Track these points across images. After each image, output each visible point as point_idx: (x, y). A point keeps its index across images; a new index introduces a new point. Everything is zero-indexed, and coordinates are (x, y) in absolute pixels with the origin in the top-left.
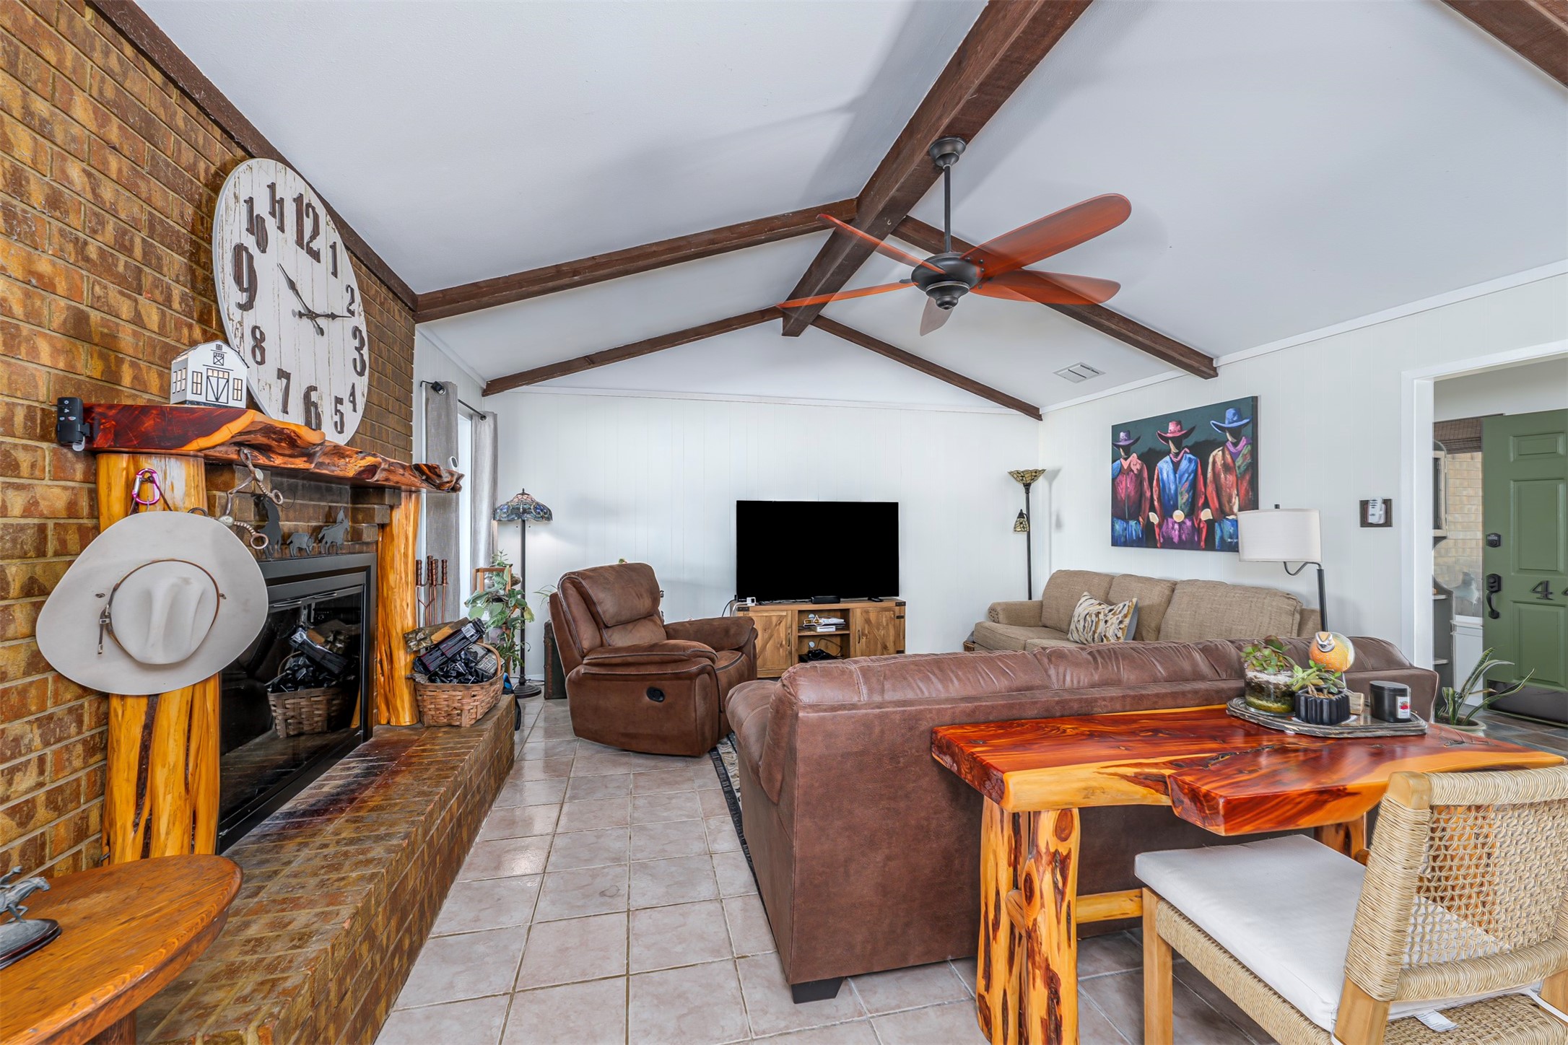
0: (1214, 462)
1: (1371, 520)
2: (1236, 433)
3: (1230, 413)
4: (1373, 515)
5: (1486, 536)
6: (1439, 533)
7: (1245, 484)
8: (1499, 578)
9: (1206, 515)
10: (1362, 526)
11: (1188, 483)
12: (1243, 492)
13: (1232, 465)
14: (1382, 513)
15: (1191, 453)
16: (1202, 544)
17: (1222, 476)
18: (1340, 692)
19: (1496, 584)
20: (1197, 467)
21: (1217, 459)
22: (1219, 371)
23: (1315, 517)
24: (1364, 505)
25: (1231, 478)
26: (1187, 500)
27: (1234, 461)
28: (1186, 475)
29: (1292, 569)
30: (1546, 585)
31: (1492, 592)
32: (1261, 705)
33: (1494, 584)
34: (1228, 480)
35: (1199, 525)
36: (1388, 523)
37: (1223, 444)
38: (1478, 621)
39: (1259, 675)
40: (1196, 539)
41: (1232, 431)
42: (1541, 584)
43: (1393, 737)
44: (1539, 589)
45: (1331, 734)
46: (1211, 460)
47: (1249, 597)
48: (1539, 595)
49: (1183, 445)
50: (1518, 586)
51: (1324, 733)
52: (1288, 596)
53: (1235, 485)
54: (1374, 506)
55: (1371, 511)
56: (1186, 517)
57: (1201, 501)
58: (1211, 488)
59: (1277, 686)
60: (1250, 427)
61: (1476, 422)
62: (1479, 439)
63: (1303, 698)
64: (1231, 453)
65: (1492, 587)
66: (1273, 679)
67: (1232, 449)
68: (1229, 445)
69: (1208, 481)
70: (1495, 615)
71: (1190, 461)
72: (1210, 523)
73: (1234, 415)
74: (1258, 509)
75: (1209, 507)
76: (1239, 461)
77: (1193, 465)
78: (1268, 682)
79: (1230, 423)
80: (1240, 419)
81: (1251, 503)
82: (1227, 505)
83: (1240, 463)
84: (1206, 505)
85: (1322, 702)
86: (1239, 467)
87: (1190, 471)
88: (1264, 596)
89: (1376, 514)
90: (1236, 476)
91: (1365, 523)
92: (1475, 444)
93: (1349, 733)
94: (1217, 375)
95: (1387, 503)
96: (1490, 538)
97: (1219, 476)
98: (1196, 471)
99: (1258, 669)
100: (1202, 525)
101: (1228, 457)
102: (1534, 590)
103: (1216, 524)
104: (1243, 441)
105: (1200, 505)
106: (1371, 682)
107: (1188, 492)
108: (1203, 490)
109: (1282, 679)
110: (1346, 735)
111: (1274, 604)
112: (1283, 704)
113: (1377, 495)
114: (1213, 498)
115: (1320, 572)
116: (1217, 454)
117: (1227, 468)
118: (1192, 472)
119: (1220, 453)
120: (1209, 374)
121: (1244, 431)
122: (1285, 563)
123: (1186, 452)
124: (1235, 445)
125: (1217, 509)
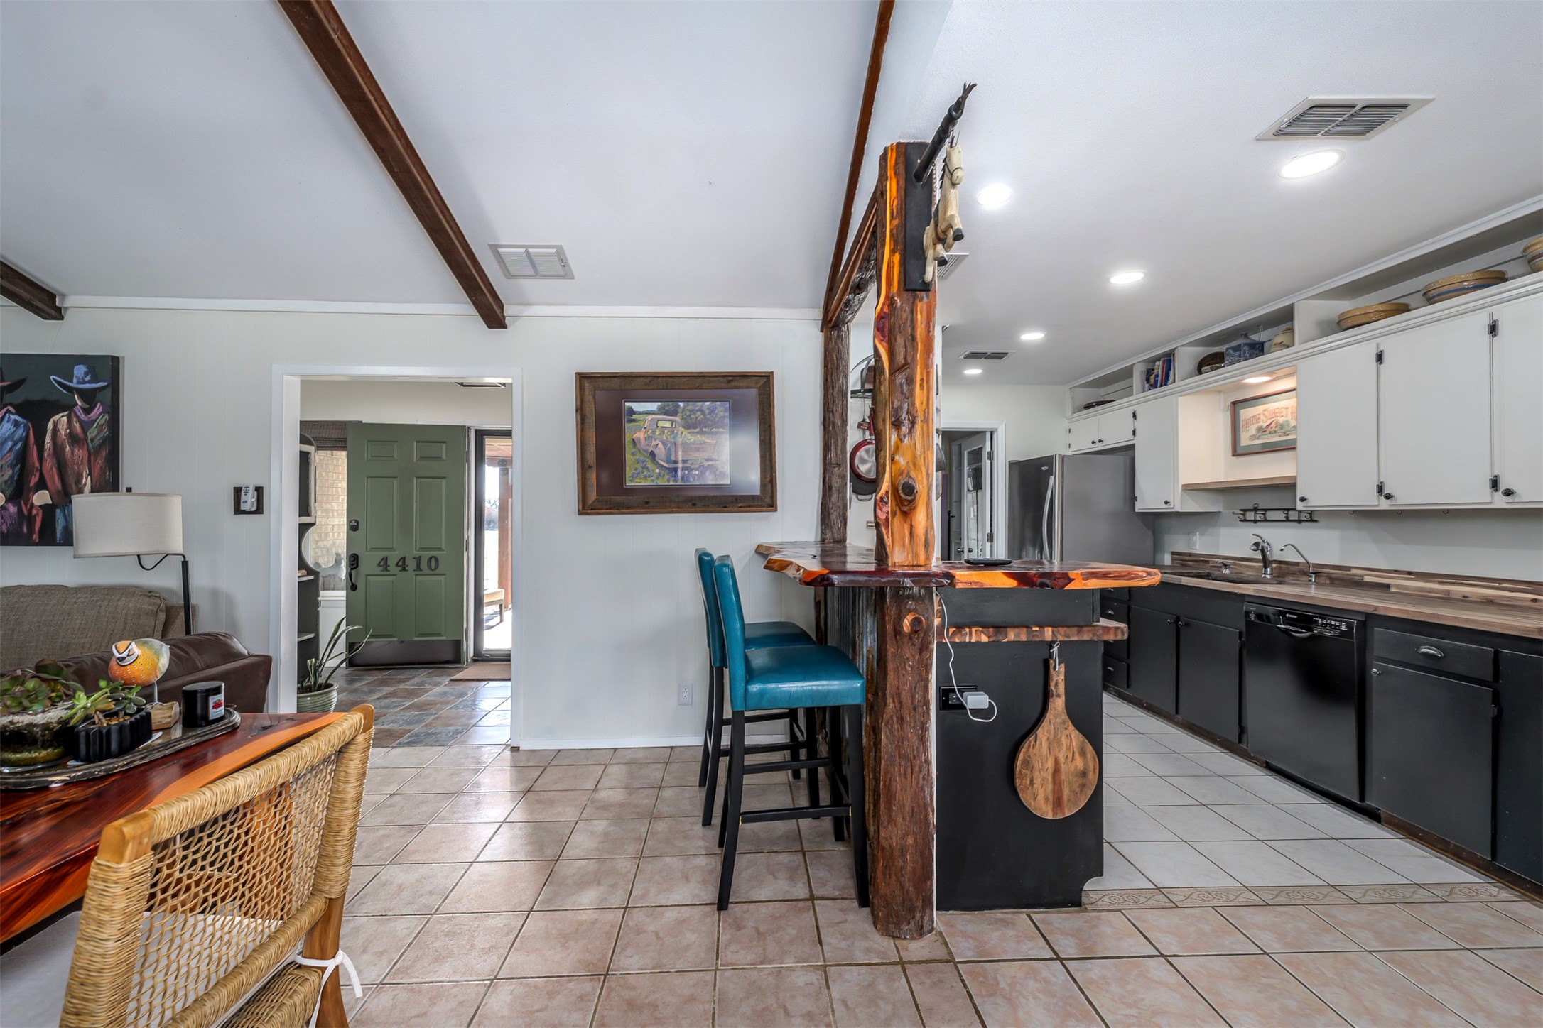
0: (55, 430)
1: (243, 507)
2: (90, 398)
3: (80, 370)
4: (246, 502)
5: (349, 522)
6: (306, 520)
7: (100, 462)
8: (358, 556)
9: (41, 498)
10: (235, 513)
11: (12, 455)
12: (97, 470)
13: (81, 436)
14: (254, 500)
15: (18, 413)
16: (35, 536)
17: (68, 449)
18: (139, 710)
19: (355, 562)
20: (28, 434)
21: (60, 427)
22: (68, 316)
23: (176, 504)
24: (238, 491)
25: (80, 453)
26: (11, 477)
27: (85, 432)
28: (10, 444)
29: (148, 562)
30: (385, 559)
31: (352, 569)
32: (19, 760)
33: (354, 561)
34: (75, 455)
35: (30, 511)
36: (259, 510)
37: (69, 407)
38: (344, 593)
39: (16, 718)
40: (25, 530)
41: (84, 394)
42: (383, 559)
43: (199, 744)
44: (382, 564)
45: (116, 768)
46: (50, 426)
47: (97, 601)
48: (382, 568)
49: (5, 401)
50: (369, 563)
51: (104, 771)
52: (151, 593)
53: (86, 461)
54: (246, 493)
55: (243, 498)
56: (8, 500)
57: (34, 480)
58: (49, 464)
59: (46, 727)
60: (108, 393)
61: (342, 425)
62: (345, 440)
63: (83, 734)
64: (80, 421)
65: (353, 565)
66: (40, 719)
67: (82, 416)
68: (78, 410)
69: (46, 454)
70: (353, 587)
71: (16, 424)
72: (48, 510)
73: (86, 374)
74: (118, 491)
75: (46, 488)
76: (92, 433)
77: (21, 431)
78: (31, 725)
79: (79, 383)
80: (95, 379)
81: (110, 482)
82: (74, 486)
83: (94, 435)
84: (42, 485)
85: (109, 732)
86: (92, 440)
87: (16, 437)
88: (117, 598)
89: (249, 501)
90: (88, 450)
91: (238, 510)
92: (339, 444)
93: (141, 759)
94: (62, 318)
95: (259, 490)
96: (351, 524)
97: (63, 449)
98: (26, 440)
99: (14, 710)
100: (34, 512)
101: (77, 425)
102: (379, 565)
103: (58, 511)
104: (98, 409)
105: (32, 484)
106: (184, 688)
107: (12, 466)
108: (37, 465)
109: (54, 715)
110: (137, 763)
111: (130, 605)
112: (56, 748)
113: (250, 482)
114: (53, 477)
115: (185, 564)
116: (60, 421)
117: (74, 439)
118: (20, 439)
119: (65, 419)
120: (48, 314)
121: (99, 396)
122: (139, 556)
123: (8, 411)
124: (87, 411)
125: (59, 491)
